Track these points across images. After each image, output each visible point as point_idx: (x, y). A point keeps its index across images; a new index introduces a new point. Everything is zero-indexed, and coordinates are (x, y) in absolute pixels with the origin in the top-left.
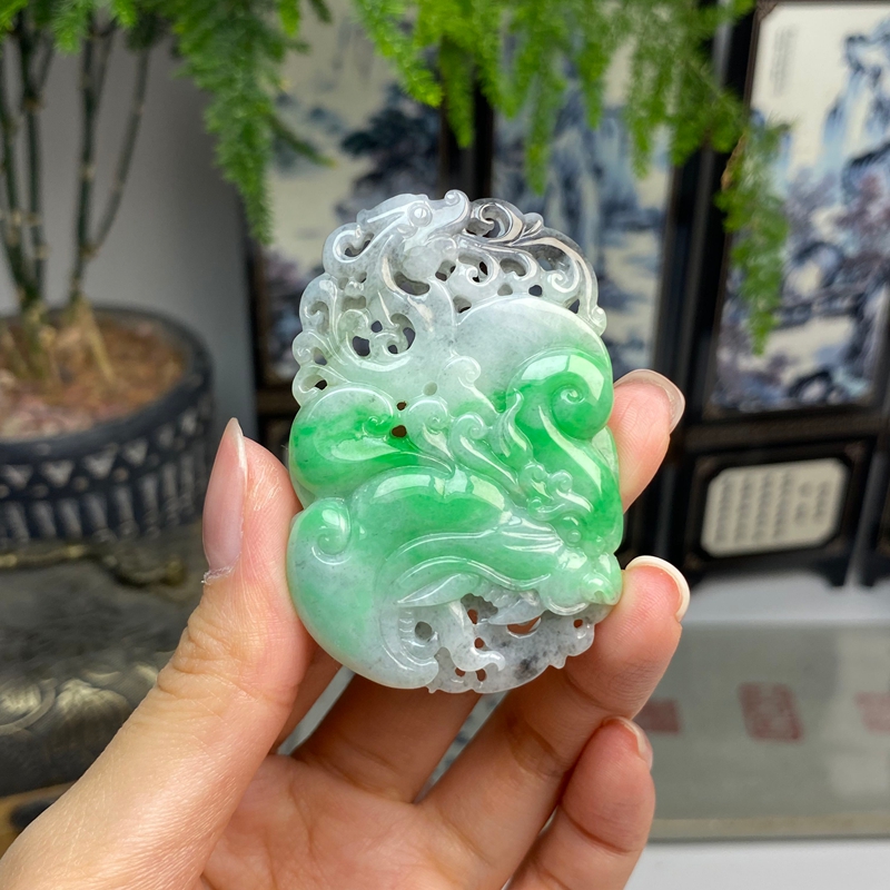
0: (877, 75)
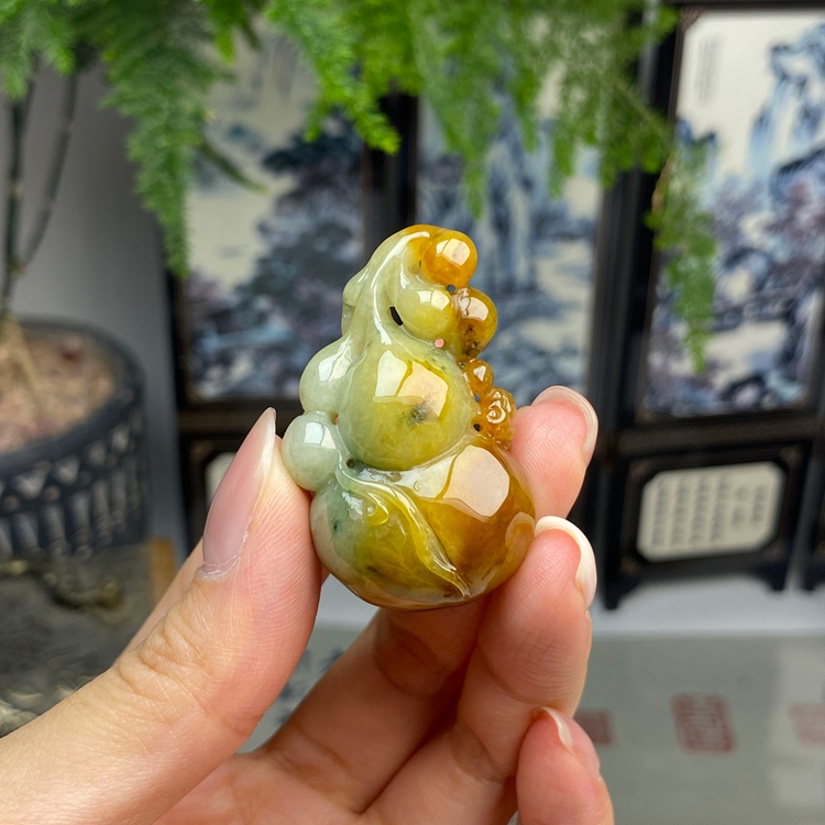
0: (803, 84)
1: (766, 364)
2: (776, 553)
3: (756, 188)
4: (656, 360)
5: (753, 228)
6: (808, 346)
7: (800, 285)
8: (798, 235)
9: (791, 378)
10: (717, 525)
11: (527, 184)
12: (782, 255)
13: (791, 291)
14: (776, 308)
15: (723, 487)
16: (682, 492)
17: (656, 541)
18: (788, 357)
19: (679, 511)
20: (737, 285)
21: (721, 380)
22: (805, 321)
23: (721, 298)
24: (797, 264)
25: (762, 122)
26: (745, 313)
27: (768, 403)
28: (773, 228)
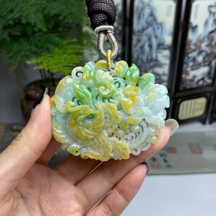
1: (205, 75)
2: (204, 116)
3: (205, 37)
4: (184, 76)
7: (212, 58)
8: (212, 47)
9: (209, 78)
10: (194, 111)
11: (156, 37)
14: (207, 63)
15: (195, 103)
17: (182, 116)
18: (209, 74)
19: (187, 109)
20: (200, 59)
24: (212, 53)
25: (206, 23)
26: (201, 65)
27: (204, 84)
28: (207, 46)
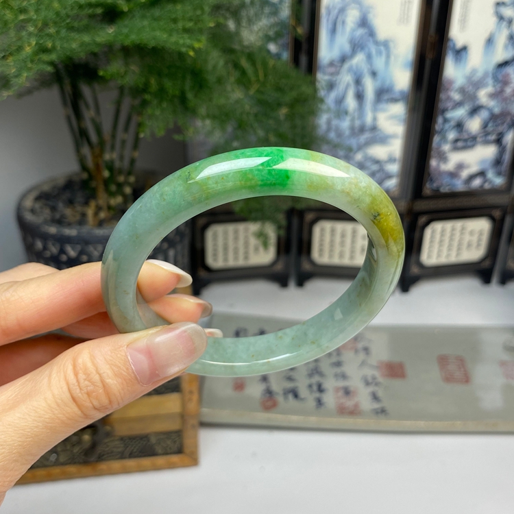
0: (510, 22)
1: (487, 165)
2: (487, 264)
3: (486, 75)
4: (433, 163)
5: (483, 96)
6: (507, 157)
7: (505, 126)
8: (505, 100)
9: (499, 174)
10: (459, 249)
11: (374, 74)
12: (497, 110)
13: (500, 129)
14: (493, 137)
15: (463, 229)
16: (443, 231)
17: (429, 256)
18: (498, 162)
19: (441, 241)
20: (474, 125)
21: (465, 174)
22: (507, 144)
23: (467, 131)
24: (504, 114)
25: (490, 41)
26: (478, 139)
27: (487, 186)
28: (492, 96)
